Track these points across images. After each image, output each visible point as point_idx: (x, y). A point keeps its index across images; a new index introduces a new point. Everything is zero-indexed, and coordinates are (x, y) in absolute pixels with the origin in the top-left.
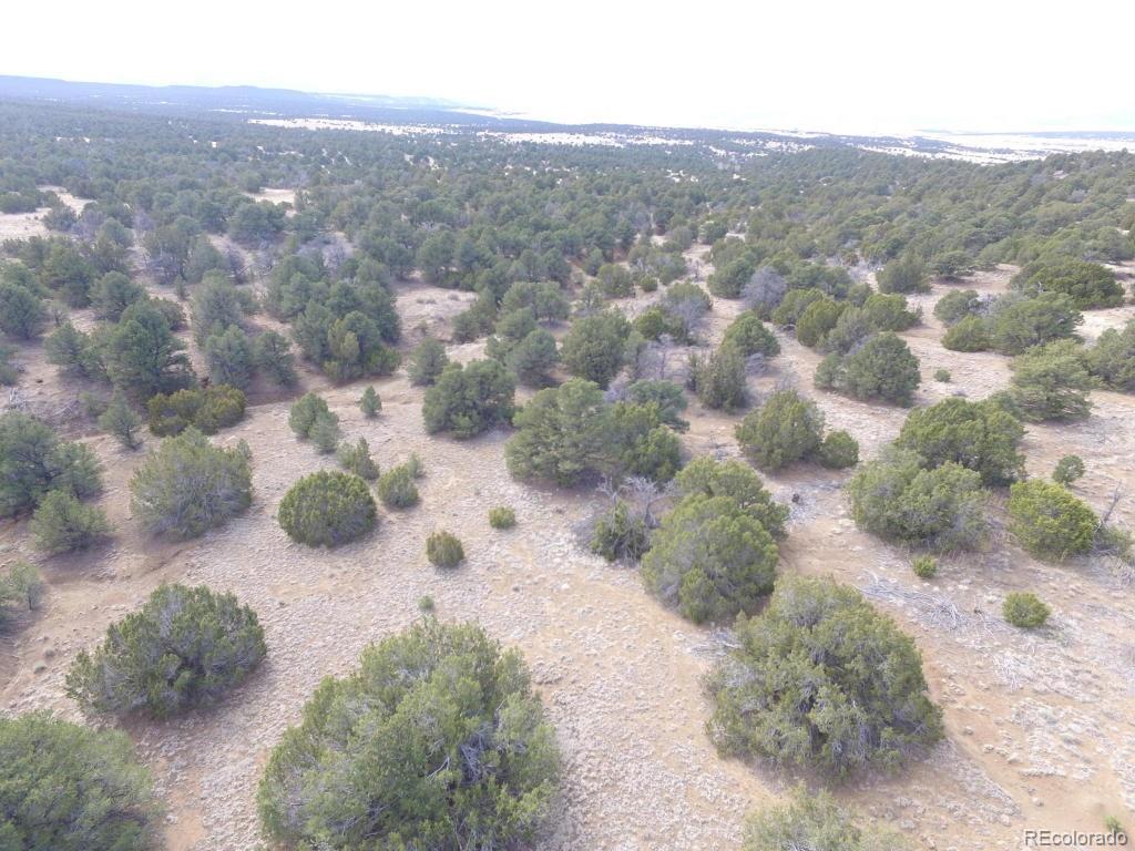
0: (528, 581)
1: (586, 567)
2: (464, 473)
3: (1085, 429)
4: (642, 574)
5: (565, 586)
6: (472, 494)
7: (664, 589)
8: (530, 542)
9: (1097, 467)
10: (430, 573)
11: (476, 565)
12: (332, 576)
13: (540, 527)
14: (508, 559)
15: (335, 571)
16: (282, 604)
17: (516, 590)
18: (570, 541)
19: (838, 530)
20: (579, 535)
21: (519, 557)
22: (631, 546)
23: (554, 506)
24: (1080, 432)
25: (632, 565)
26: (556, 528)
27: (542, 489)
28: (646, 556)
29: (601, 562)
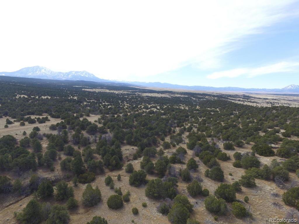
0: (149, 218)
1: (159, 215)
2: (137, 194)
3: (255, 189)
4: (168, 217)
5: (155, 219)
6: (139, 199)
7: (171, 220)
8: (149, 210)
9: (254, 198)
10: (133, 215)
11: (140, 214)
12: (116, 215)
13: (151, 207)
14: (146, 213)
15: (117, 214)
16: (109, 220)
17: (147, 219)
18: (156, 210)
19: (203, 210)
20: (157, 209)
21: (147, 213)
22: (166, 212)
23: (153, 202)
24: (254, 190)
25: (166, 215)
26: (154, 207)
27: (151, 198)
28: (168, 214)
29: (161, 214)
